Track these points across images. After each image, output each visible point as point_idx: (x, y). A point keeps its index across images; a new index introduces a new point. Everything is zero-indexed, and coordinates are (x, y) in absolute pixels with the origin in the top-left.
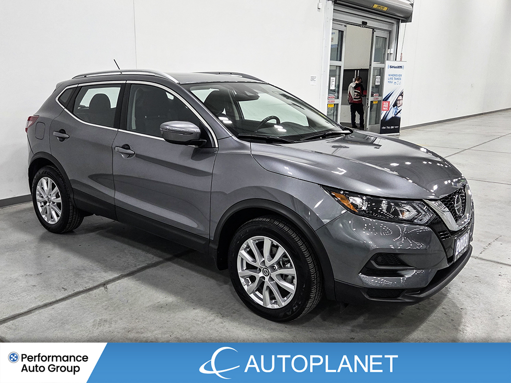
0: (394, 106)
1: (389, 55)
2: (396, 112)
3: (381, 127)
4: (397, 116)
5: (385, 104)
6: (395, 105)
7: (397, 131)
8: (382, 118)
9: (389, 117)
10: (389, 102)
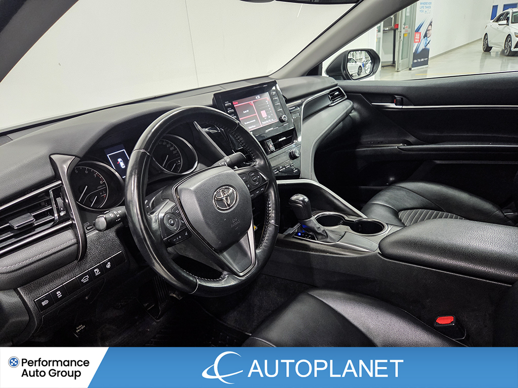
0: (424, 38)
2: (426, 43)
3: (413, 60)
4: (427, 47)
5: (417, 36)
6: (425, 36)
7: (426, 63)
8: (414, 51)
9: (420, 50)
10: (420, 33)
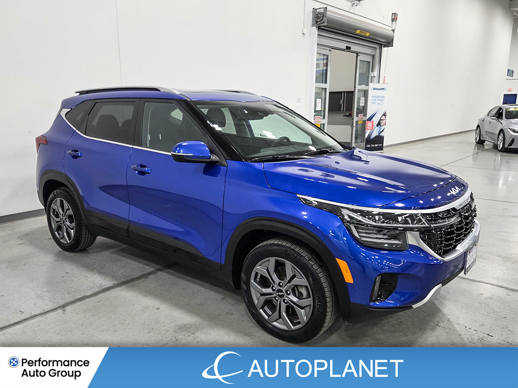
1: (373, 78)
2: (379, 131)
3: (366, 145)
7: (381, 148)
10: (373, 122)
